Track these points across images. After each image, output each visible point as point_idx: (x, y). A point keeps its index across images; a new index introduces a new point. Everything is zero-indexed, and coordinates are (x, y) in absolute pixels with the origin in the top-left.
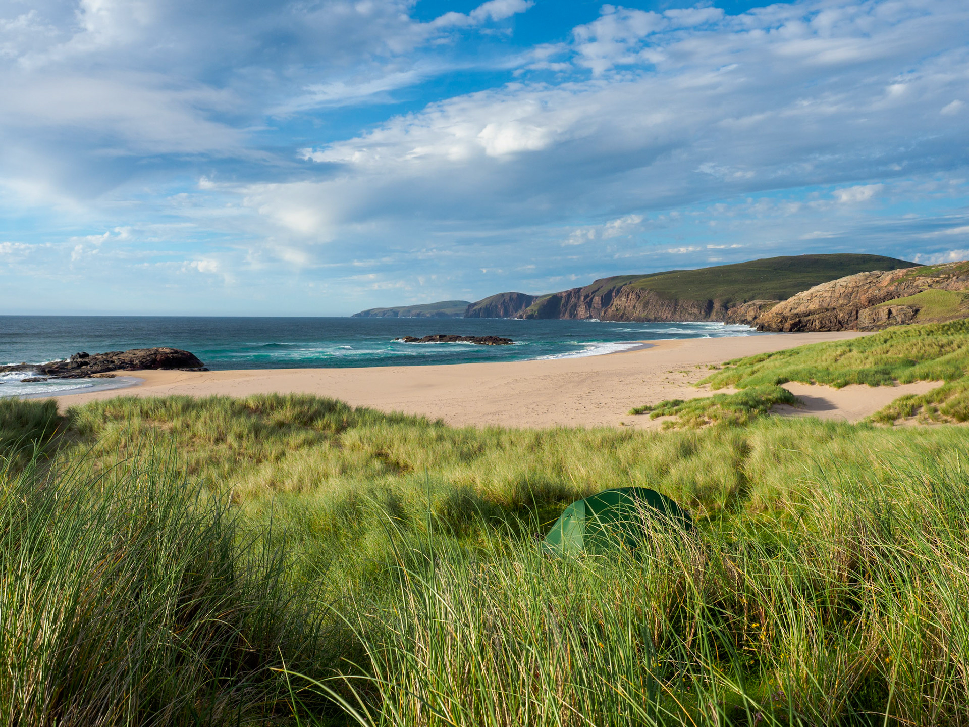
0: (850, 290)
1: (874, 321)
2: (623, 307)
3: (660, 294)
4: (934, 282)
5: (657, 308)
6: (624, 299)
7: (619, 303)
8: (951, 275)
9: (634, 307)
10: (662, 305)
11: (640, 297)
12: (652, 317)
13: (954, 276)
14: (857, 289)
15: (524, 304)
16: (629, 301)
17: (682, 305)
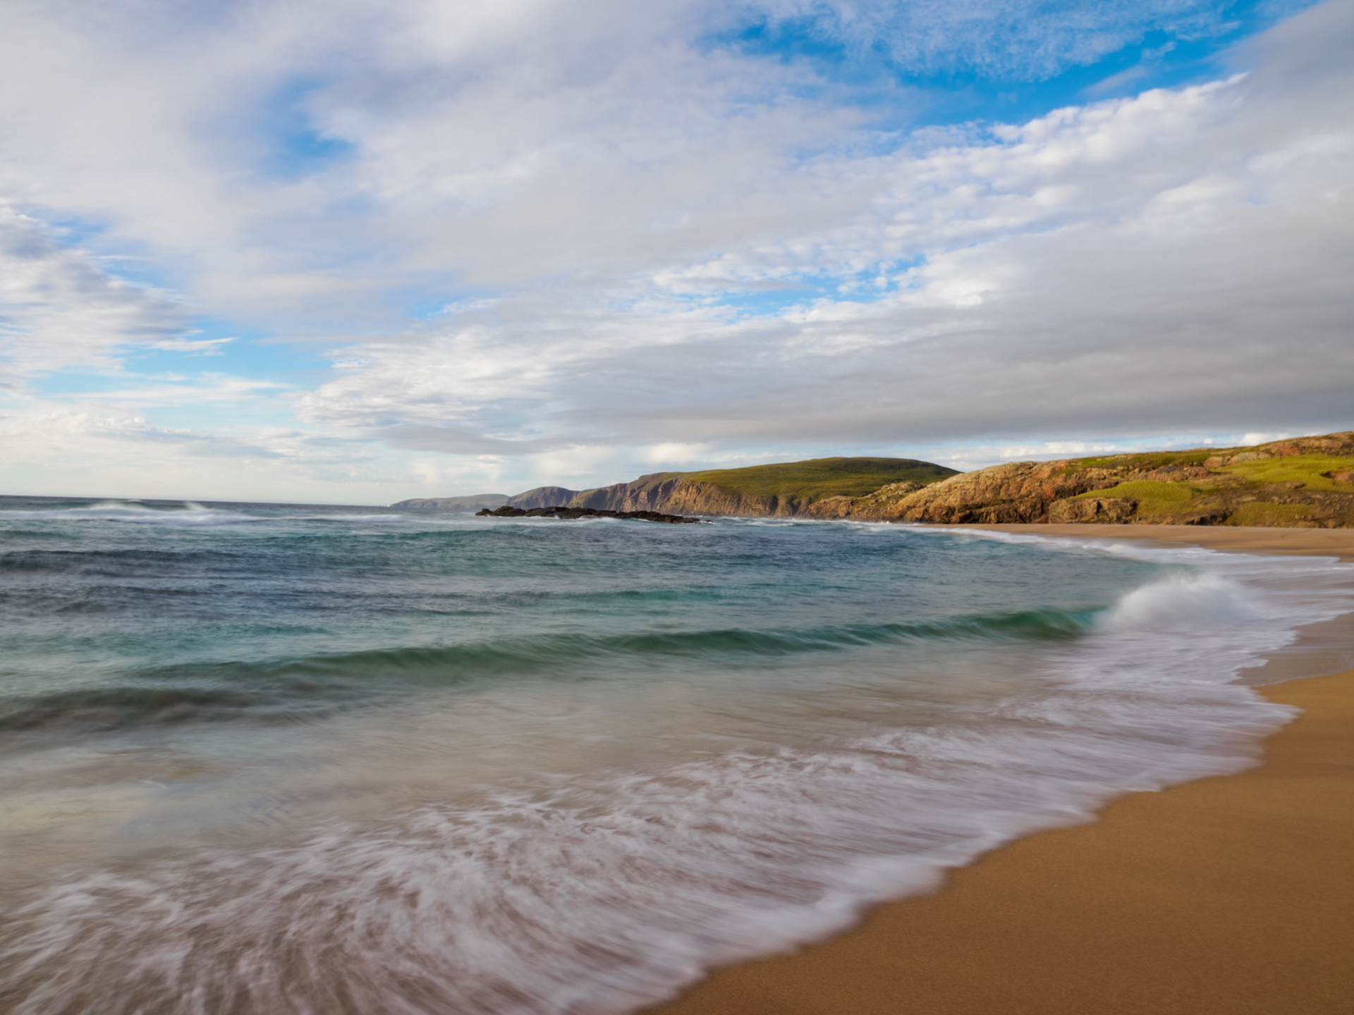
0: (999, 482)
1: (1077, 515)
2: (682, 501)
3: (723, 489)
4: (1111, 474)
5: (720, 502)
6: (683, 493)
7: (679, 496)
8: (1131, 467)
9: (695, 501)
10: (725, 500)
11: (700, 490)
12: (715, 512)
13: (1134, 468)
14: (1007, 481)
15: (565, 499)
16: (689, 495)
17: (745, 501)
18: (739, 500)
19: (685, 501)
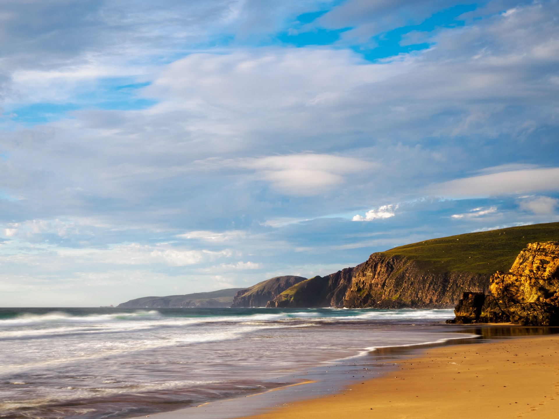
5: (416, 286)
6: (369, 273)
7: (363, 279)
10: (424, 281)
12: (408, 301)
16: (376, 277)
17: (455, 282)
18: (446, 281)
19: (371, 285)
